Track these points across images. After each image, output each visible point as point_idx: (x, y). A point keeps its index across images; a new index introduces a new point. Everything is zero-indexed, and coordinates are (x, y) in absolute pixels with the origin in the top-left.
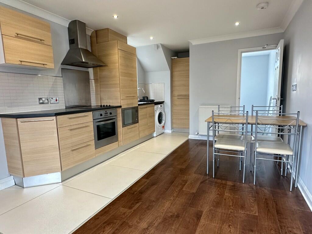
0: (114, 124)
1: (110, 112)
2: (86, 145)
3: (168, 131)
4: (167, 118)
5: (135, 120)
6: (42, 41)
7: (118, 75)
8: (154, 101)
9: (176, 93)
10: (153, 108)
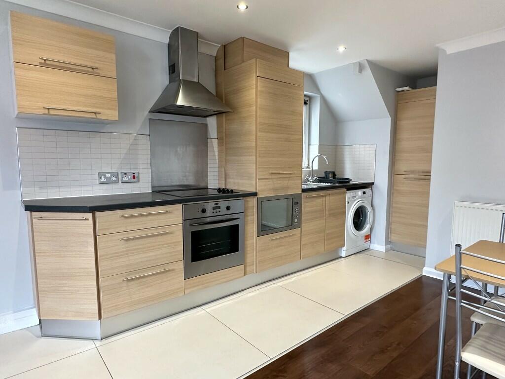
0: (234, 230)
1: (227, 205)
2: (161, 270)
3: (378, 246)
4: (378, 220)
5: (293, 222)
6: (95, 70)
7: (255, 129)
8: (349, 182)
9: (403, 167)
10: (342, 196)
